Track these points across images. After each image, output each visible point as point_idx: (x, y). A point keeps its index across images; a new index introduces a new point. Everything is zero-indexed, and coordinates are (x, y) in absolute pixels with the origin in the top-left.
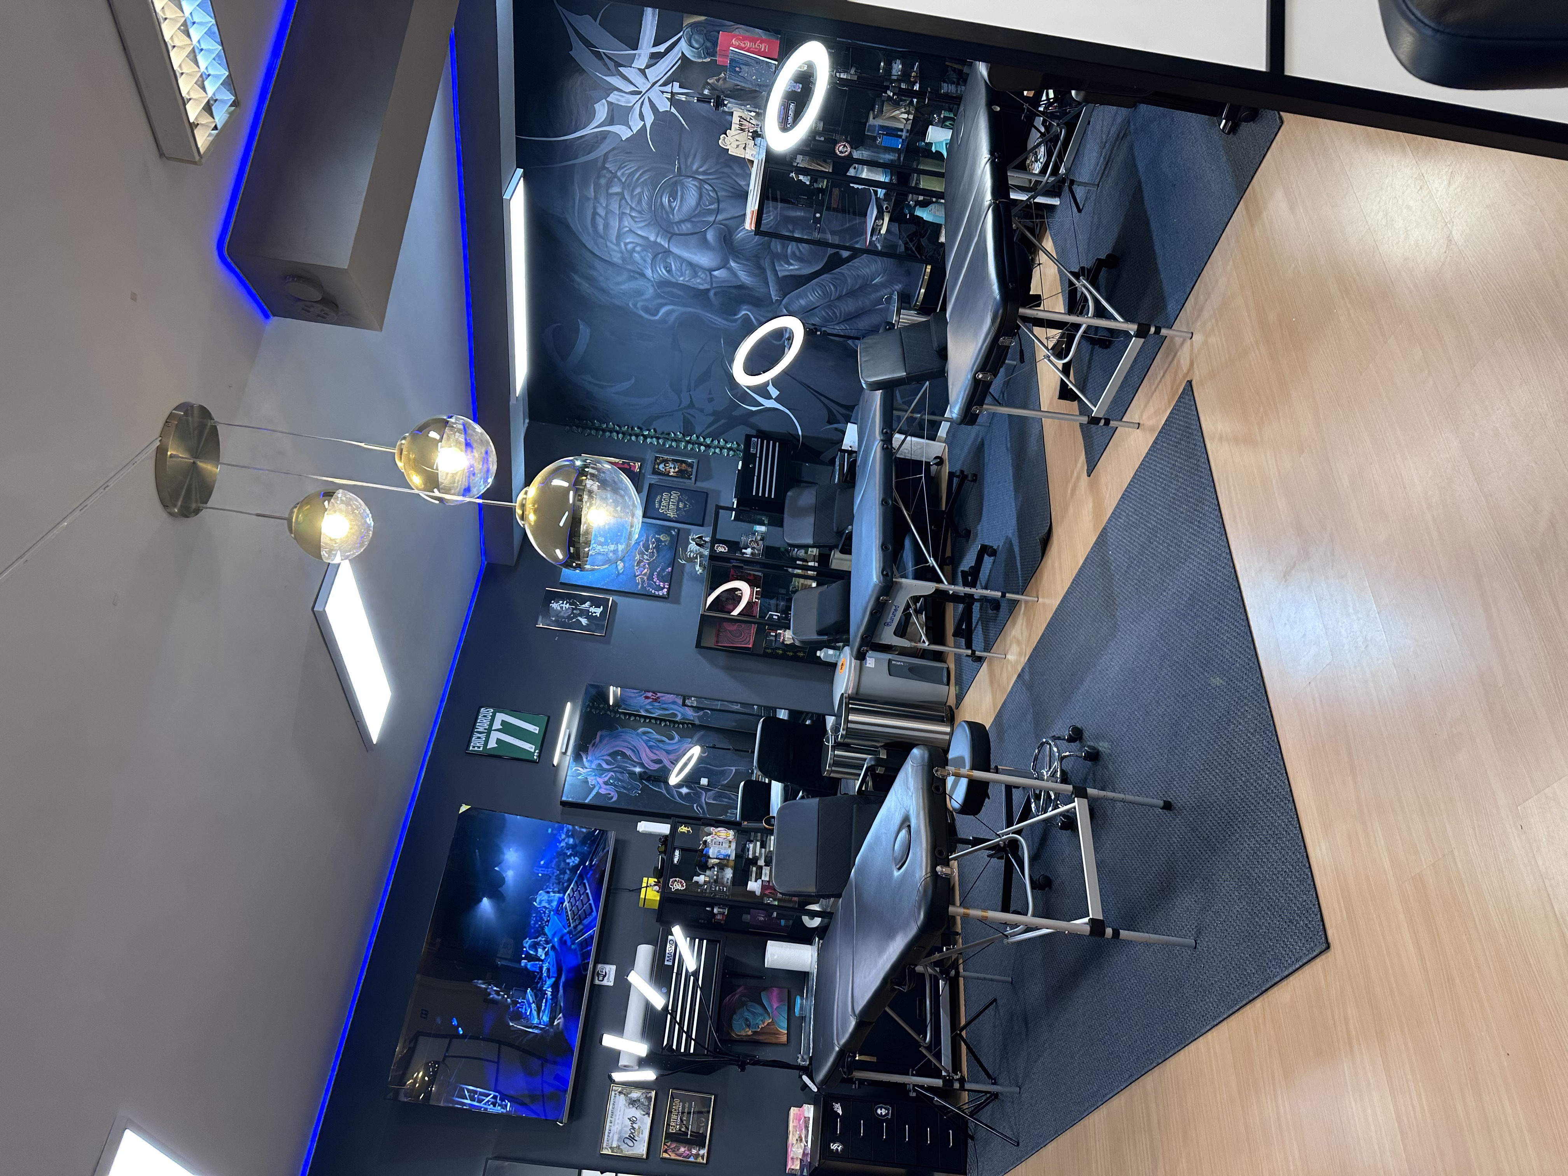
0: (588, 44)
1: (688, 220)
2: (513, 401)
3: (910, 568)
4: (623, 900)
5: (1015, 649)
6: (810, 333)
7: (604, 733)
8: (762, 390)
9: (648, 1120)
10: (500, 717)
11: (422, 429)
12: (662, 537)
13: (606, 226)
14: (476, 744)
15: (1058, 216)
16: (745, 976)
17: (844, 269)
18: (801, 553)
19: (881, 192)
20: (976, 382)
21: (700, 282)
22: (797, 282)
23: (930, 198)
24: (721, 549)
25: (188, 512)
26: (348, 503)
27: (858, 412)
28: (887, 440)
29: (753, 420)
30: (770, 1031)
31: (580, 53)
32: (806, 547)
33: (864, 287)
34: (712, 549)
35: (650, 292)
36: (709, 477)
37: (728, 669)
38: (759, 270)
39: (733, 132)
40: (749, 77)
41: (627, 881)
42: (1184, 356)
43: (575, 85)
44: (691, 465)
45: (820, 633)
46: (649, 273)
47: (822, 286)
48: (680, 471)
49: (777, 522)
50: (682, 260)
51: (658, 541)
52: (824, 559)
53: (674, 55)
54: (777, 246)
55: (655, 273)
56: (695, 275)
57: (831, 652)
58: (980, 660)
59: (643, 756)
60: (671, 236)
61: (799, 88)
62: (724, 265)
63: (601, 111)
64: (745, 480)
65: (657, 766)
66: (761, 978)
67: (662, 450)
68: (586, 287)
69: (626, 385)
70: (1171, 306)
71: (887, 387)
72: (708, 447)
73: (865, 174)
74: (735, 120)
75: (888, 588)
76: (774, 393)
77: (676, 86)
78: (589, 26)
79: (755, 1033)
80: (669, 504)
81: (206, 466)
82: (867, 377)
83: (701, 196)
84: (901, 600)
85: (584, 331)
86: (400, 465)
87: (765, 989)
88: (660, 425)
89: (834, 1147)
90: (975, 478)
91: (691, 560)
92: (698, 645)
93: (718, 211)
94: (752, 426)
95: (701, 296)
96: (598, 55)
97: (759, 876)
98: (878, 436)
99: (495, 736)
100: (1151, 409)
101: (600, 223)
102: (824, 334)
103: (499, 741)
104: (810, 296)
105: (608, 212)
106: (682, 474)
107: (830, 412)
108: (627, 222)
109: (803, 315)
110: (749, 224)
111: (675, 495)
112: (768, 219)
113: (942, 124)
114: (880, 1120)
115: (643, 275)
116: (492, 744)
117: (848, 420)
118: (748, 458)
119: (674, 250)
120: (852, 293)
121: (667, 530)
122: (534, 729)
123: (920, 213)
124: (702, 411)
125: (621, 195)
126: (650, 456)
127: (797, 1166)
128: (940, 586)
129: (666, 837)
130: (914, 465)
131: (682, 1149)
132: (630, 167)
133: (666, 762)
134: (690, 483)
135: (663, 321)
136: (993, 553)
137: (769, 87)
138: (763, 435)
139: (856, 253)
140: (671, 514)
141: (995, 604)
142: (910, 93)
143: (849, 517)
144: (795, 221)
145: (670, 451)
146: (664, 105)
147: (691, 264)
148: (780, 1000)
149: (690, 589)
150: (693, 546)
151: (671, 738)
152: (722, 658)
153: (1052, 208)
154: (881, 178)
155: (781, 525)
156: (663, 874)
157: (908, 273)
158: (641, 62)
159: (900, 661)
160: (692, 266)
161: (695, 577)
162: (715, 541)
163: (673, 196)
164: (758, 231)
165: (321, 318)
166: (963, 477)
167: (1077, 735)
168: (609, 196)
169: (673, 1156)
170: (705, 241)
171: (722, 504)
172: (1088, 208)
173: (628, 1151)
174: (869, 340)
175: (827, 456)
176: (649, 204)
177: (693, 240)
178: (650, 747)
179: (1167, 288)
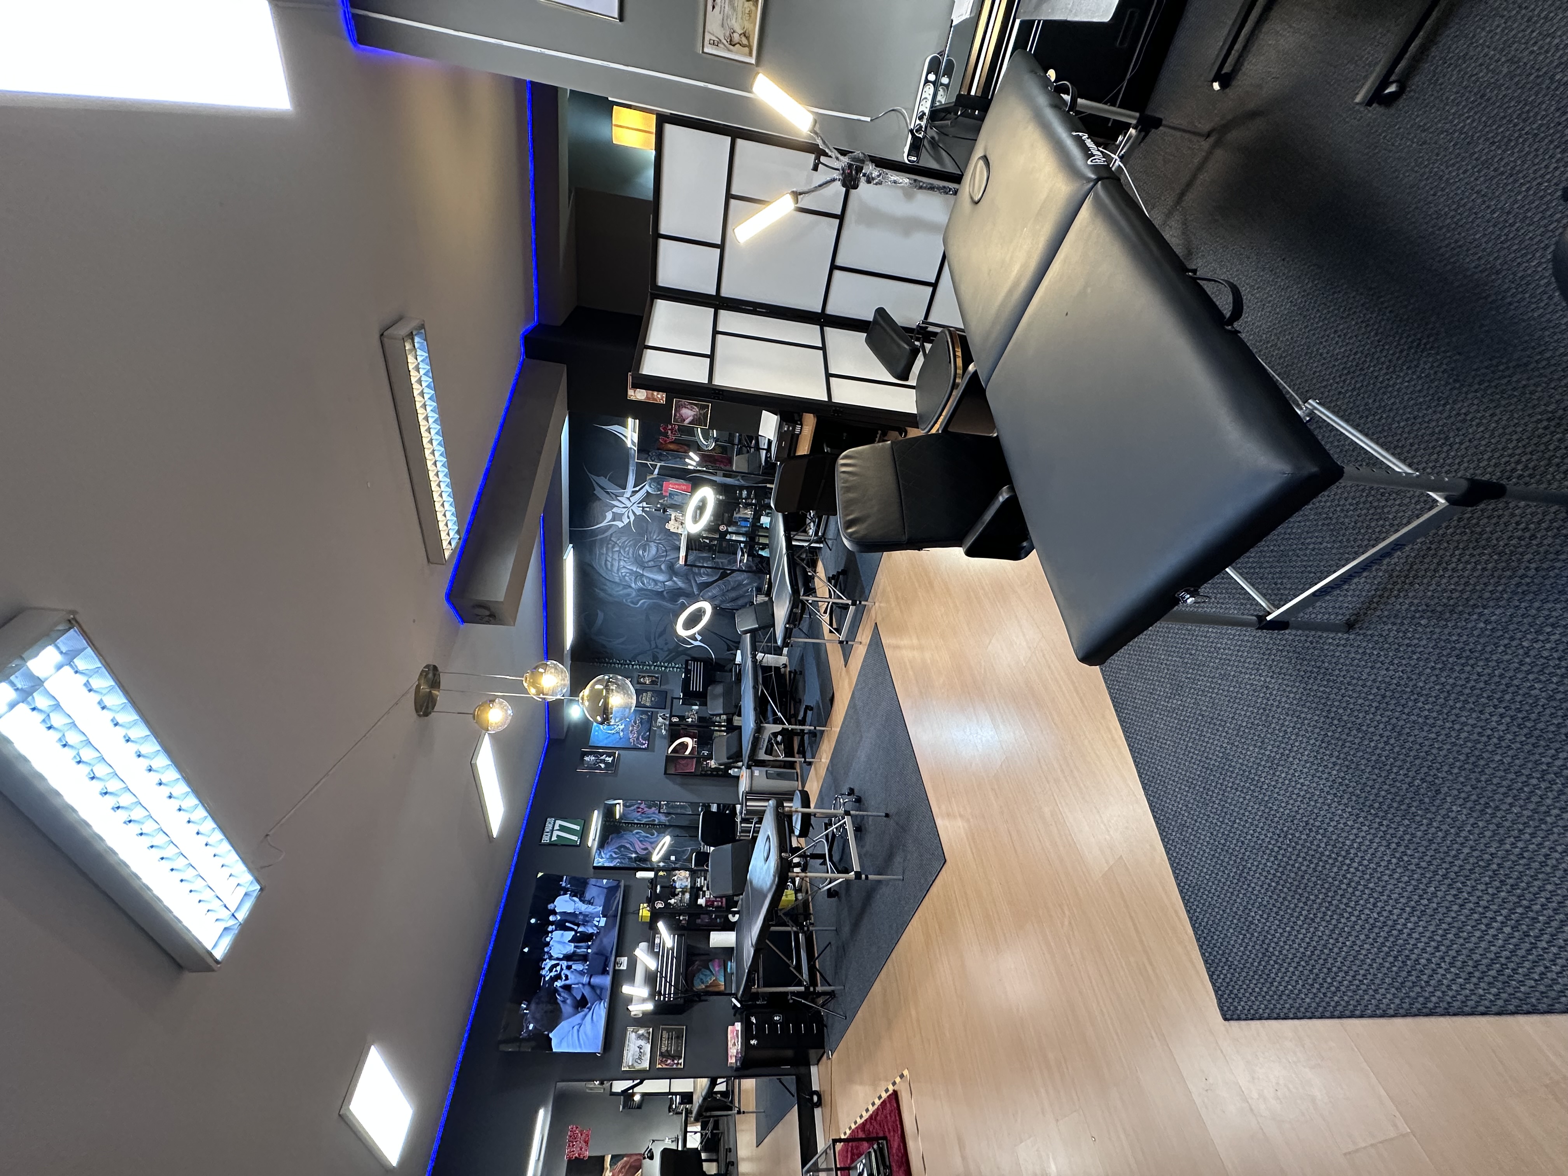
0: (603, 488)
1: (652, 560)
2: (565, 652)
3: (771, 719)
4: (630, 918)
5: (824, 756)
6: (714, 608)
7: (613, 835)
8: (693, 638)
9: (649, 1046)
10: (559, 822)
11: (536, 668)
12: (643, 717)
13: (612, 565)
14: (546, 839)
15: (823, 551)
16: (699, 955)
17: (728, 578)
18: (718, 718)
19: (742, 545)
20: (786, 628)
21: (659, 588)
22: (706, 585)
23: (764, 547)
24: (675, 720)
25: (426, 714)
26: (501, 703)
27: (741, 647)
28: (754, 656)
29: (689, 652)
30: (715, 984)
31: (598, 492)
32: (720, 715)
33: (740, 585)
34: (670, 720)
35: (634, 594)
36: (667, 683)
37: (682, 785)
38: (687, 579)
39: (672, 522)
40: (677, 500)
41: (631, 909)
42: (873, 612)
43: (596, 505)
44: (657, 678)
45: (728, 758)
46: (633, 585)
47: (719, 586)
48: (652, 681)
49: (704, 704)
50: (650, 578)
51: (642, 719)
52: (729, 721)
53: (643, 491)
54: (696, 570)
55: (636, 585)
56: (656, 584)
57: (736, 770)
58: (810, 764)
59: (637, 846)
60: (644, 568)
61: (701, 504)
62: (671, 579)
63: (609, 516)
64: (686, 683)
65: (645, 852)
66: (708, 954)
67: (642, 671)
68: (602, 594)
69: (622, 640)
70: (867, 591)
71: (752, 632)
72: (666, 667)
73: (734, 537)
74: (673, 518)
75: (759, 730)
76: (699, 638)
77: (644, 504)
78: (603, 481)
79: (707, 987)
80: (647, 699)
81: (435, 692)
82: (740, 629)
83: (658, 550)
84: (766, 735)
85: (601, 615)
86: (525, 685)
87: (711, 960)
88: (641, 658)
89: (753, 1042)
90: (801, 673)
91: (660, 727)
92: (665, 773)
93: (666, 556)
94: (688, 655)
95: (659, 594)
96: (608, 493)
97: (704, 895)
98: (749, 656)
99: (555, 833)
100: (864, 636)
101: (609, 564)
102: (721, 608)
103: (558, 836)
104: (714, 591)
105: (613, 559)
106: (653, 682)
107: (728, 645)
108: (622, 563)
109: (711, 600)
110: (682, 562)
111: (649, 694)
112: (690, 558)
113: (767, 515)
114: (776, 1023)
115: (630, 587)
116: (554, 838)
117: (737, 649)
118: (688, 672)
119: (645, 574)
120: (733, 589)
121: (645, 713)
122: (577, 828)
123: (760, 552)
124: (662, 649)
125: (619, 552)
126: (636, 675)
127: (734, 1060)
128: (784, 726)
129: (652, 879)
130: (766, 669)
131: (669, 1061)
132: (624, 539)
133: (650, 848)
134: (657, 687)
135: (640, 607)
136: (811, 709)
137: (687, 504)
138: (695, 659)
139: (733, 571)
140: (648, 704)
141: (813, 734)
142: (752, 504)
143: (739, 698)
144: (704, 558)
145: (646, 671)
146: (639, 512)
147: (653, 580)
148: (719, 966)
149: (659, 743)
150: (660, 720)
151: (653, 835)
152: (679, 779)
153: (820, 548)
154: (742, 539)
155: (706, 705)
156: (650, 901)
157: (759, 578)
158: (628, 495)
159: (771, 770)
160: (656, 582)
161: (662, 736)
162: (671, 716)
163: (644, 550)
164: (686, 564)
165: (488, 623)
166: (795, 672)
167: (851, 792)
168: (613, 552)
169: (664, 1066)
170: (661, 569)
171: (675, 696)
172: (834, 549)
173: (638, 1067)
174: (740, 611)
175: (728, 667)
176: (633, 554)
177: (655, 569)
178: (641, 841)
179: (865, 584)
